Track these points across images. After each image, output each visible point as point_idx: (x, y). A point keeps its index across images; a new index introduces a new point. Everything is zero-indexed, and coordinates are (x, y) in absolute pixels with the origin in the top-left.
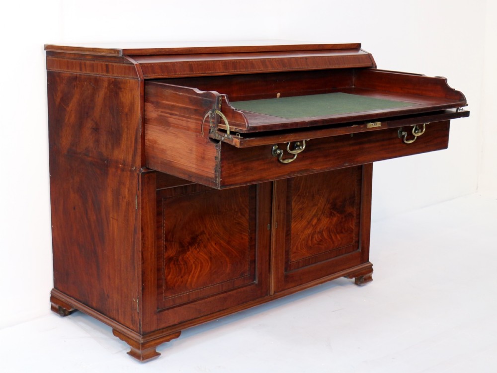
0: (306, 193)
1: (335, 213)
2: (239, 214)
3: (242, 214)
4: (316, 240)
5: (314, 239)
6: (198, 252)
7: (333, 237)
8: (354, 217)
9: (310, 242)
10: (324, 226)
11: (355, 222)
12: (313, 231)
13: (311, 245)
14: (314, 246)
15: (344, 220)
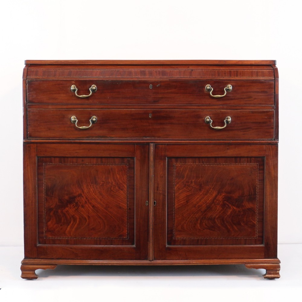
0: (192, 182)
1: (230, 205)
2: (117, 188)
3: (119, 188)
4: (206, 225)
5: (204, 224)
6: (76, 210)
7: (229, 227)
8: (255, 213)
9: (199, 225)
10: (217, 215)
11: (257, 218)
12: (202, 217)
13: (200, 228)
14: (204, 229)
15: (242, 213)
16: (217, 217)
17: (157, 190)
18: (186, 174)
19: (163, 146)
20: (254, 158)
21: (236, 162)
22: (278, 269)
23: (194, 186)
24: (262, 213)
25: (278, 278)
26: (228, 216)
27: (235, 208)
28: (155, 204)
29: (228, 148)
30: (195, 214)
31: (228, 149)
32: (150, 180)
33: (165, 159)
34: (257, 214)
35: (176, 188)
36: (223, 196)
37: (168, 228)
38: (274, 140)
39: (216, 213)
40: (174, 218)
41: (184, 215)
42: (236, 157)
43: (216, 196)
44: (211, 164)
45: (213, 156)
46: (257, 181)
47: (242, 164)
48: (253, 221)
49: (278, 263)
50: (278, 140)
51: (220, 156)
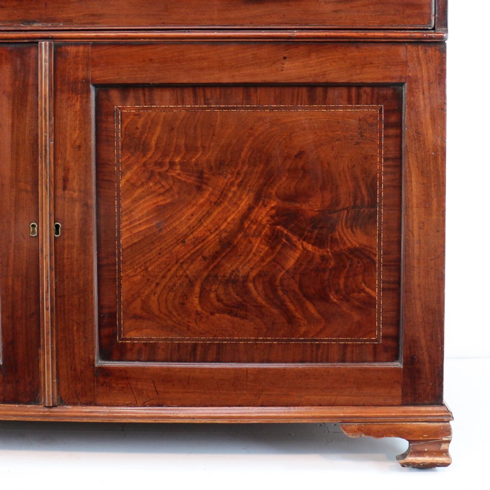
0: (172, 164)
4: (219, 300)
5: (213, 295)
7: (291, 307)
8: (375, 263)
9: (196, 301)
10: (252, 269)
11: (379, 279)
12: (206, 274)
13: (199, 309)
14: (212, 314)
15: (332, 263)
16: (253, 274)
17: (65, 188)
18: (155, 138)
19: (81, 48)
20: (368, 90)
21: (312, 100)
22: (444, 439)
23: (179, 177)
24: (395, 265)
25: (445, 465)
26: (287, 272)
27: (310, 247)
28: (57, 233)
29: (285, 55)
30: (185, 266)
31: (285, 58)
32: (41, 157)
33: (88, 91)
34: (379, 267)
35: (123, 182)
36: (273, 208)
37: (100, 307)
38: (433, 31)
39: (249, 262)
40: (120, 278)
41: (150, 269)
42: (311, 86)
43: (250, 209)
44: (234, 108)
45: (238, 80)
46: (381, 162)
47: (332, 108)
48: (367, 290)
49: (446, 419)
50: (447, 31)
51: (258, 79)
